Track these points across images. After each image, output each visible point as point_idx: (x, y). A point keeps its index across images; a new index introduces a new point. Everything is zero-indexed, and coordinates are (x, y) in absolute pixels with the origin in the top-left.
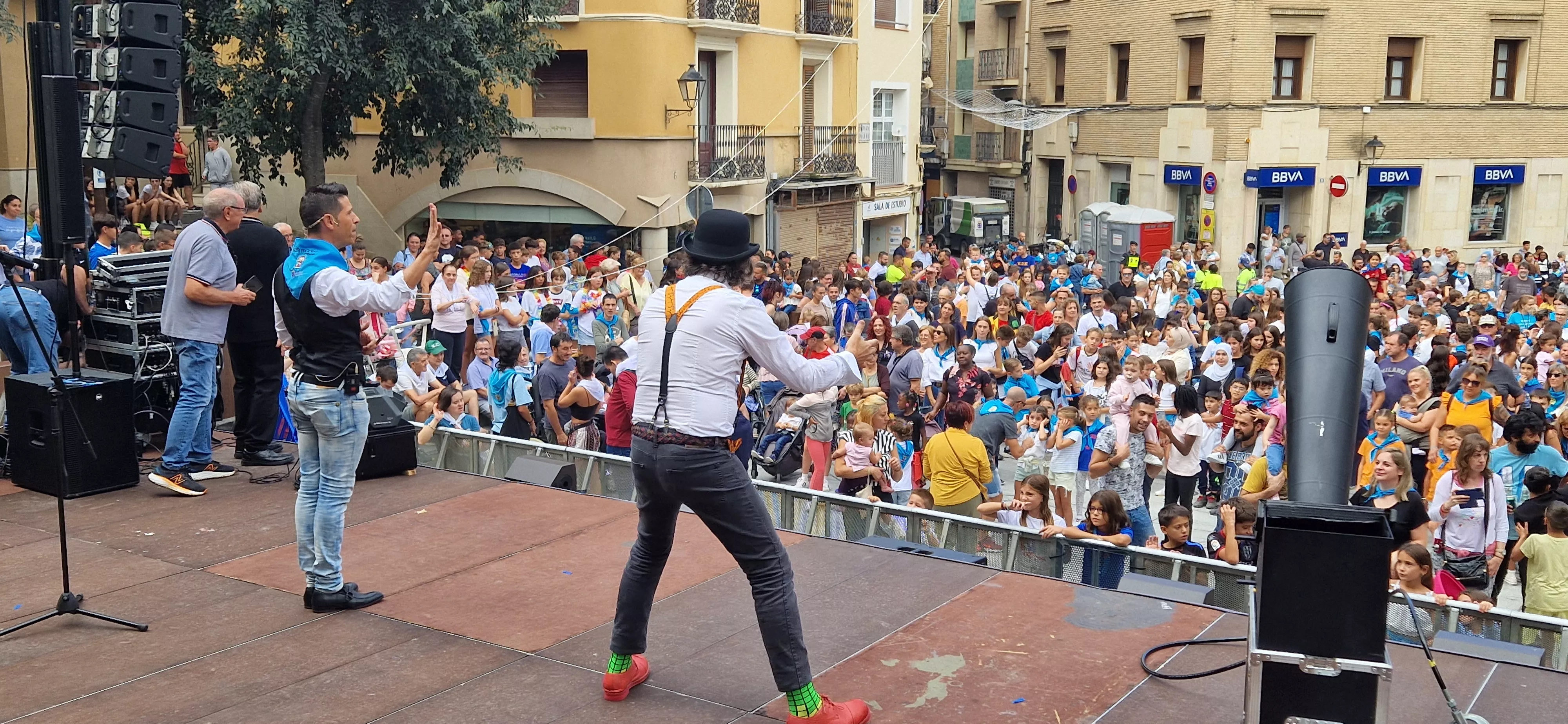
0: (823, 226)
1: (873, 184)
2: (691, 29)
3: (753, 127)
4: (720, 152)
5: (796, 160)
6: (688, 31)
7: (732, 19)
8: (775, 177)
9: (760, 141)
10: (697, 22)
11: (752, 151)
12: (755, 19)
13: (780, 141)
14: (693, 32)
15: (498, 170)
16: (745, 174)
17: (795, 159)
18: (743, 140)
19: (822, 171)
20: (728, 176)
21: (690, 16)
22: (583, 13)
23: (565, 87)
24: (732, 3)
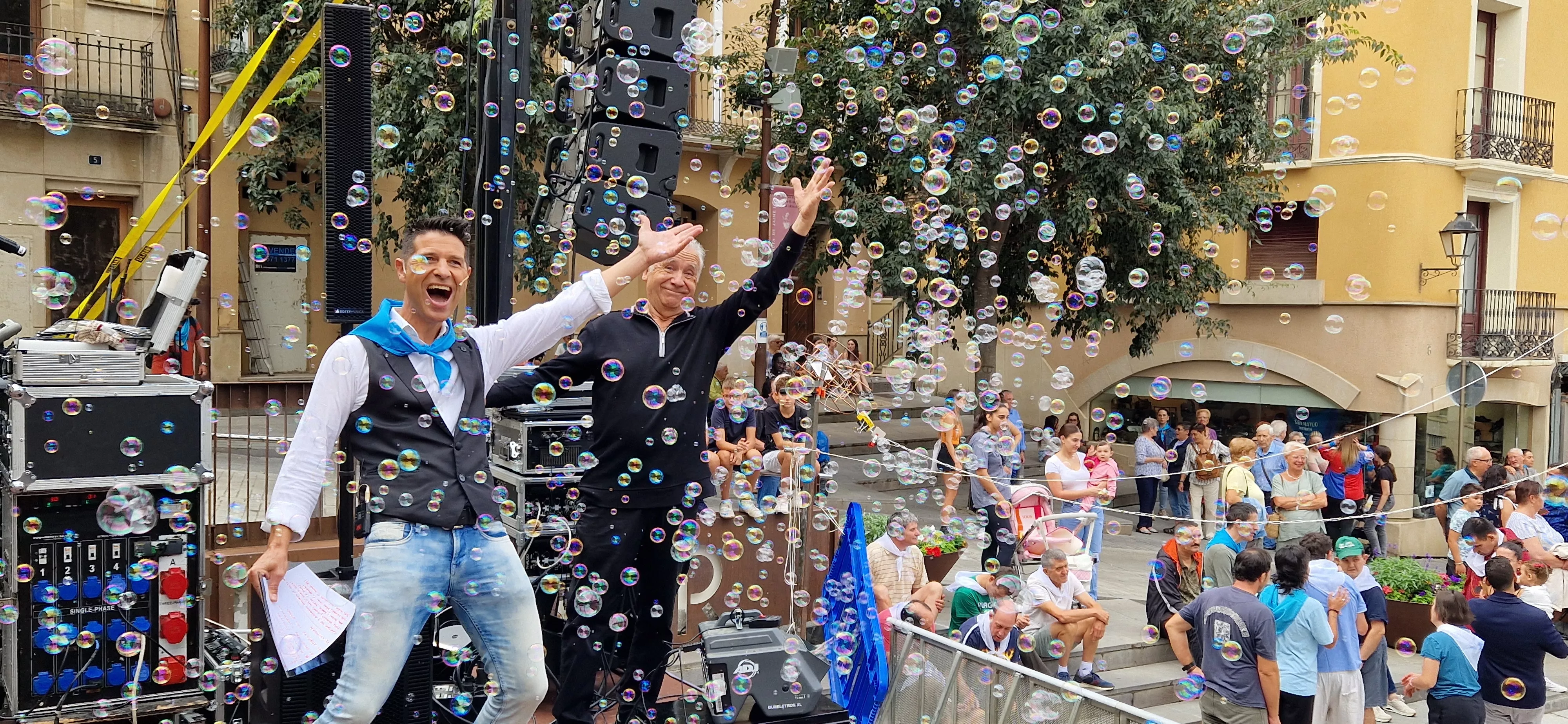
2: (1459, 172)
3: (1539, 295)
4: (1490, 324)
6: (1455, 174)
7: (1516, 160)
8: (1566, 360)
9: (1547, 312)
10: (1467, 163)
11: (1533, 324)
12: (1547, 161)
14: (1461, 175)
15: (1198, 334)
16: (1523, 351)
18: (1521, 310)
20: (1502, 354)
21: (1458, 156)
22: (1316, 158)
23: (1288, 245)
24: (1517, 141)
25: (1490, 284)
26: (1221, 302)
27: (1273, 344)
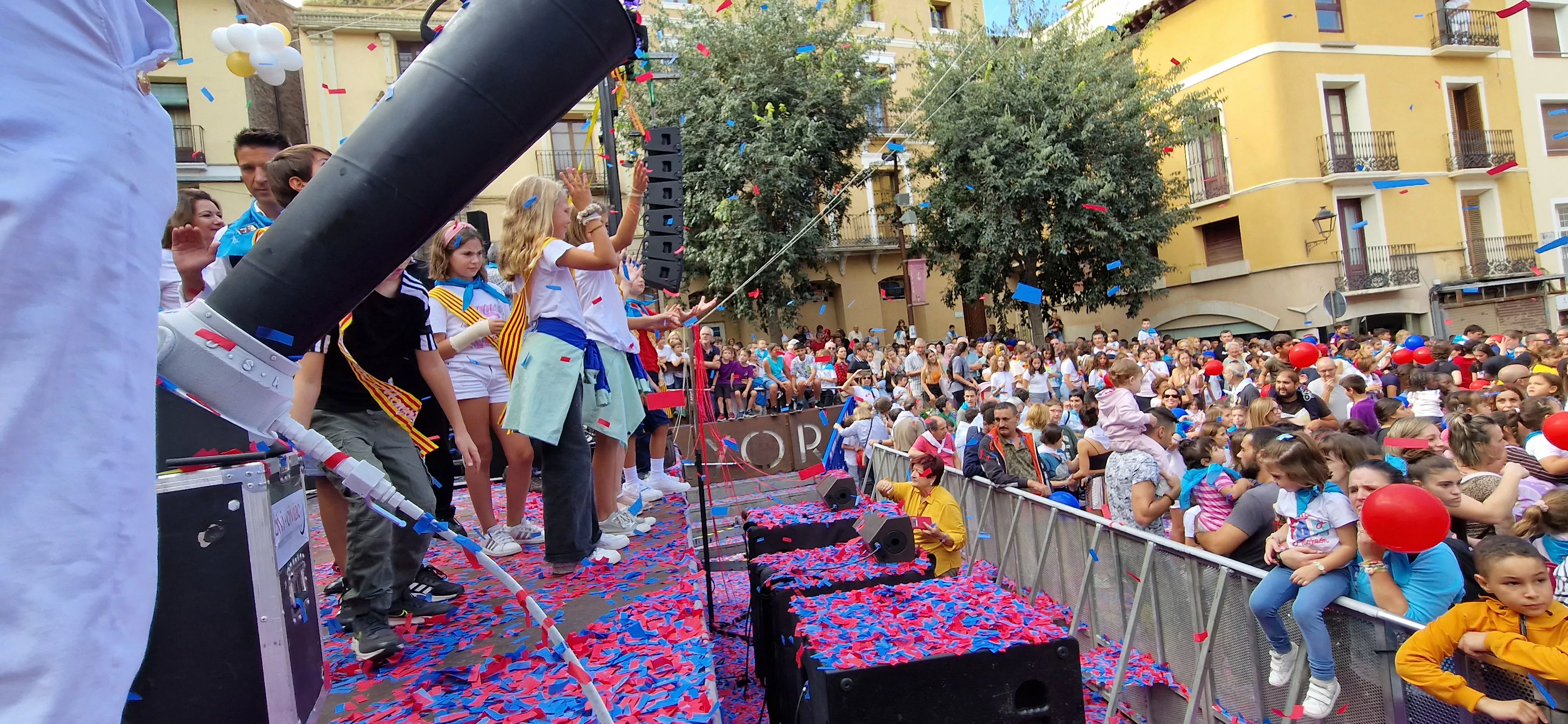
0: (1505, 318)
1: (1562, 279)
2: (1326, 184)
3: (1404, 246)
4: (1373, 267)
5: (1463, 269)
6: (1323, 185)
7: (1368, 170)
8: (1438, 282)
9: (1413, 256)
10: (1332, 177)
11: (1403, 264)
12: (1396, 167)
13: (1442, 255)
14: (1329, 185)
16: (1399, 282)
17: (1461, 268)
18: (1394, 257)
19: (1493, 273)
20: (1386, 284)
21: (1323, 175)
22: (1232, 192)
23: (1228, 244)
24: (1366, 159)
25: (1368, 244)
26: (1193, 282)
27: (1225, 300)
